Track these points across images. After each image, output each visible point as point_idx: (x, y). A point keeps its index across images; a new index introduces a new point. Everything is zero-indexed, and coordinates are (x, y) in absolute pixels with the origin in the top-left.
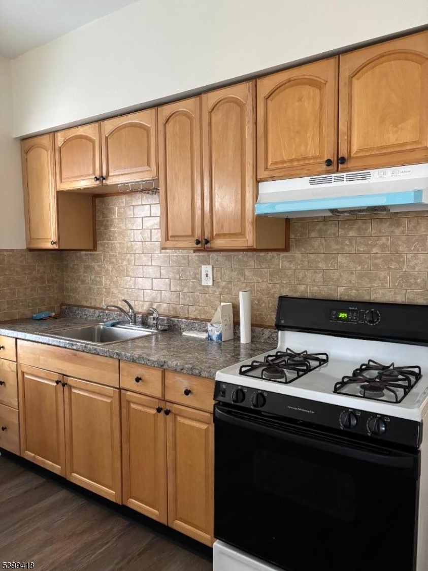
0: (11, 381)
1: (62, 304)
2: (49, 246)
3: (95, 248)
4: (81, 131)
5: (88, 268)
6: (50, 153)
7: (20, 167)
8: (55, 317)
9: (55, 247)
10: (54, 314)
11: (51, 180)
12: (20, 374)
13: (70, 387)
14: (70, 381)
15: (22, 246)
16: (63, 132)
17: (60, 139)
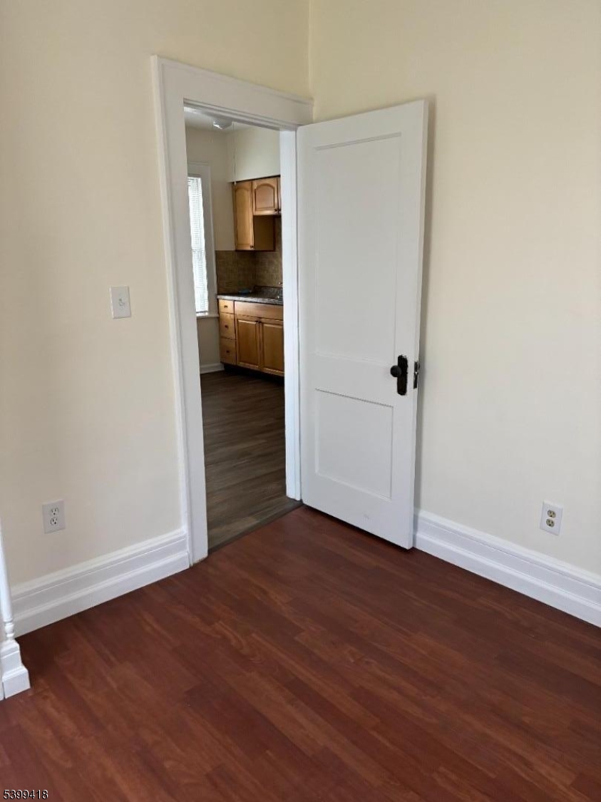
0: (231, 324)
1: (256, 286)
2: (249, 248)
3: (274, 250)
4: (267, 181)
5: (271, 263)
6: (249, 192)
7: (231, 201)
8: (252, 293)
9: (252, 249)
10: (251, 291)
11: (250, 209)
12: (236, 320)
13: (263, 323)
14: (263, 320)
15: (233, 248)
16: (258, 181)
17: (255, 185)
